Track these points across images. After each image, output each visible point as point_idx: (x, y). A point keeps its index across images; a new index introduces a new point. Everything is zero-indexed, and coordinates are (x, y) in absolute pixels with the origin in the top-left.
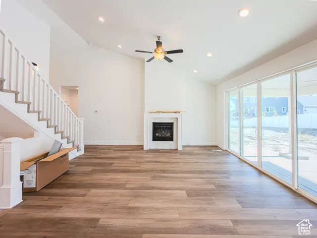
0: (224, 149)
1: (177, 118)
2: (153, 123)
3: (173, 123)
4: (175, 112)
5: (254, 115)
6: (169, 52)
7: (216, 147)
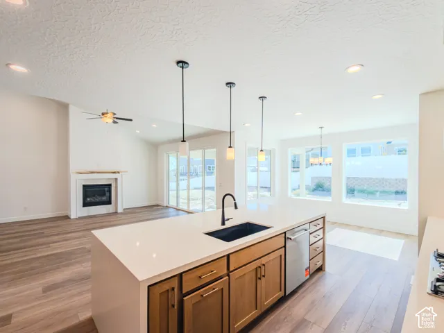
0: (165, 205)
1: (116, 179)
2: (84, 186)
3: (110, 185)
4: (114, 173)
5: (197, 175)
6: (117, 118)
7: (158, 205)
